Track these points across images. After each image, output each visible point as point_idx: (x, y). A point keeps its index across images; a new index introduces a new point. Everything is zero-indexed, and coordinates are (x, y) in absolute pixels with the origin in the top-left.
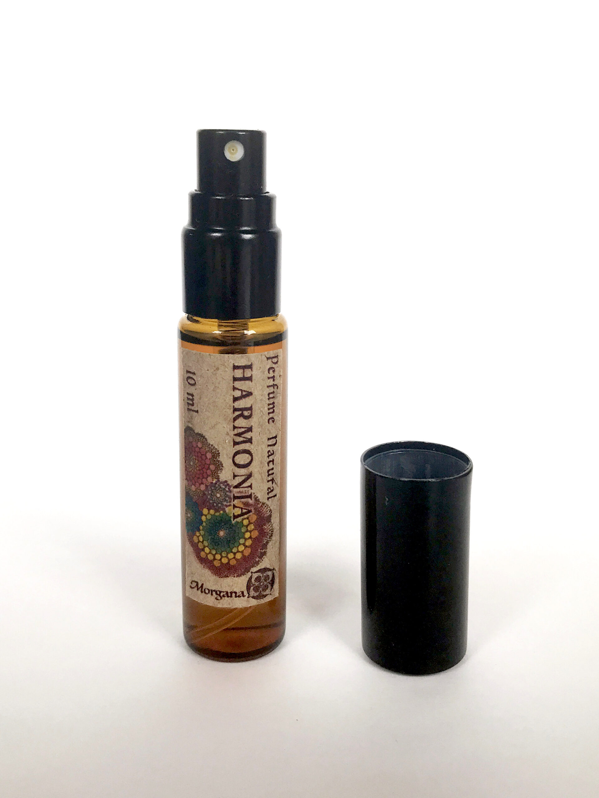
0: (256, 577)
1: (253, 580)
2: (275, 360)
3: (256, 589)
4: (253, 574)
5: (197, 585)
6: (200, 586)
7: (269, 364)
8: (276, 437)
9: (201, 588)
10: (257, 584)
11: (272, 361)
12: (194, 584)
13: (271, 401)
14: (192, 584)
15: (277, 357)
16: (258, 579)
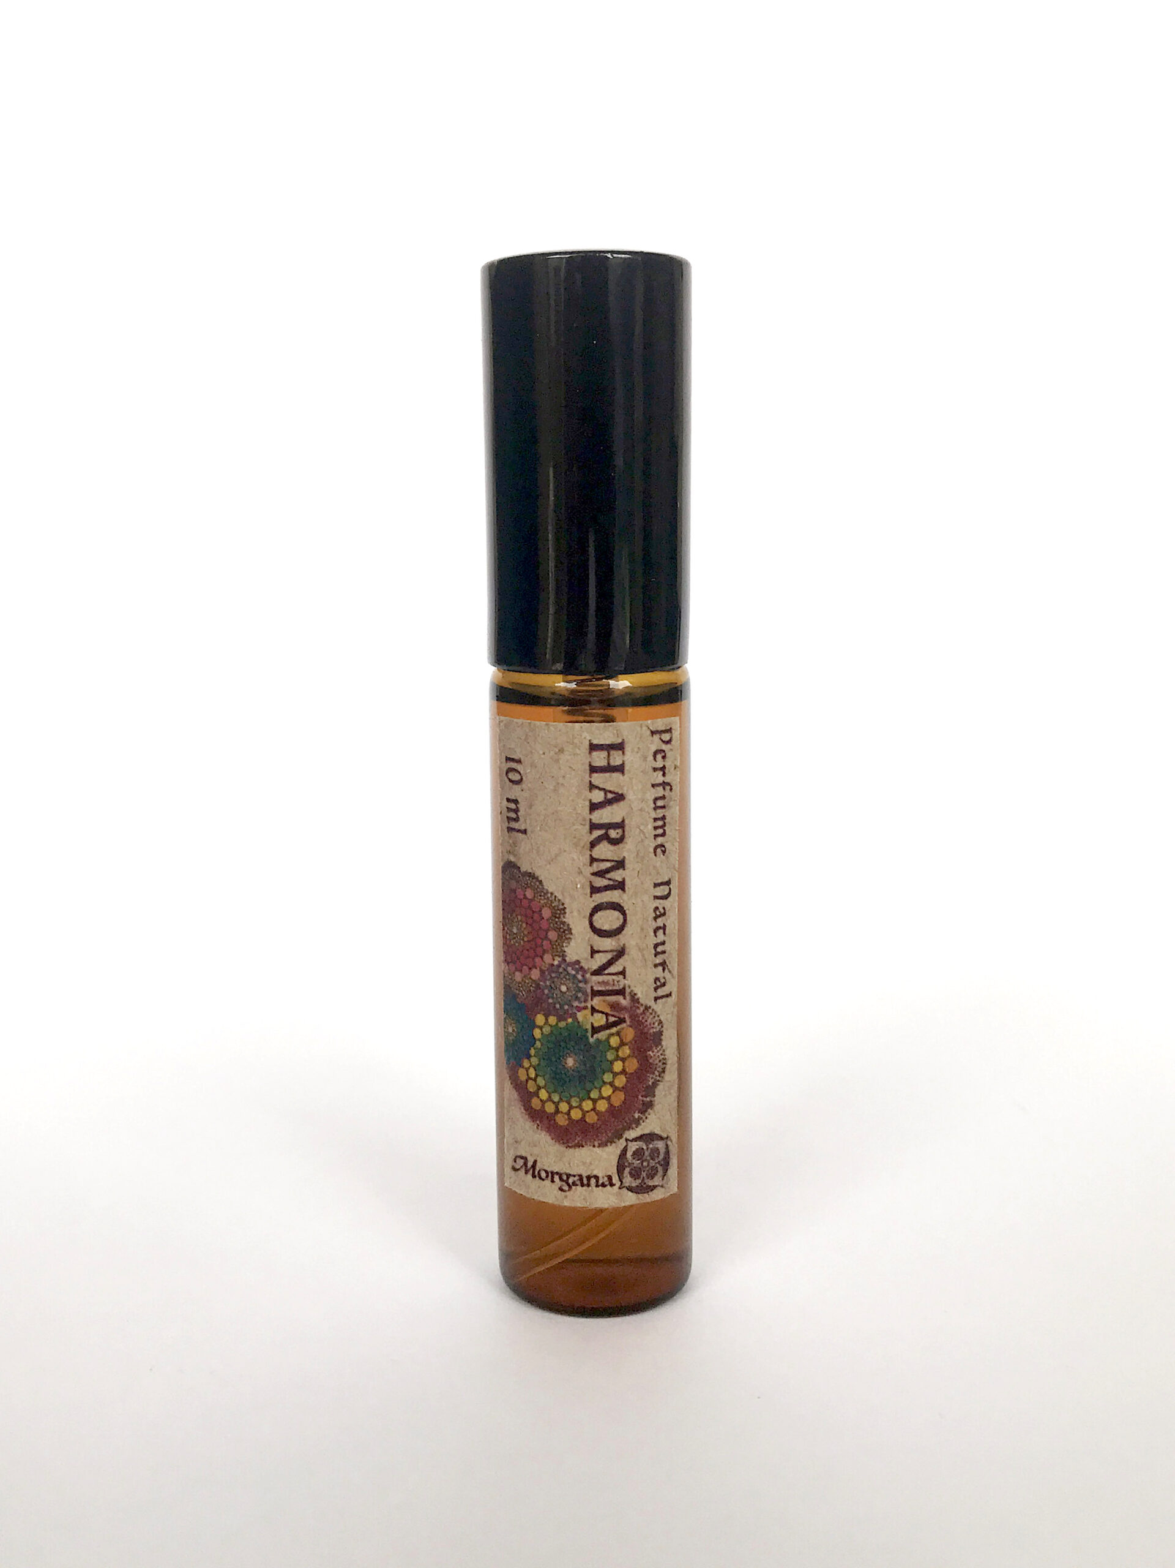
0: (634, 1149)
1: (629, 1154)
2: (666, 737)
3: (635, 1174)
4: (630, 1144)
5: (525, 1164)
6: (530, 1164)
7: (655, 744)
8: (668, 883)
9: (532, 1169)
10: (637, 1163)
11: (660, 739)
12: (520, 1162)
13: (660, 813)
14: (515, 1162)
15: (669, 731)
16: (638, 1153)
